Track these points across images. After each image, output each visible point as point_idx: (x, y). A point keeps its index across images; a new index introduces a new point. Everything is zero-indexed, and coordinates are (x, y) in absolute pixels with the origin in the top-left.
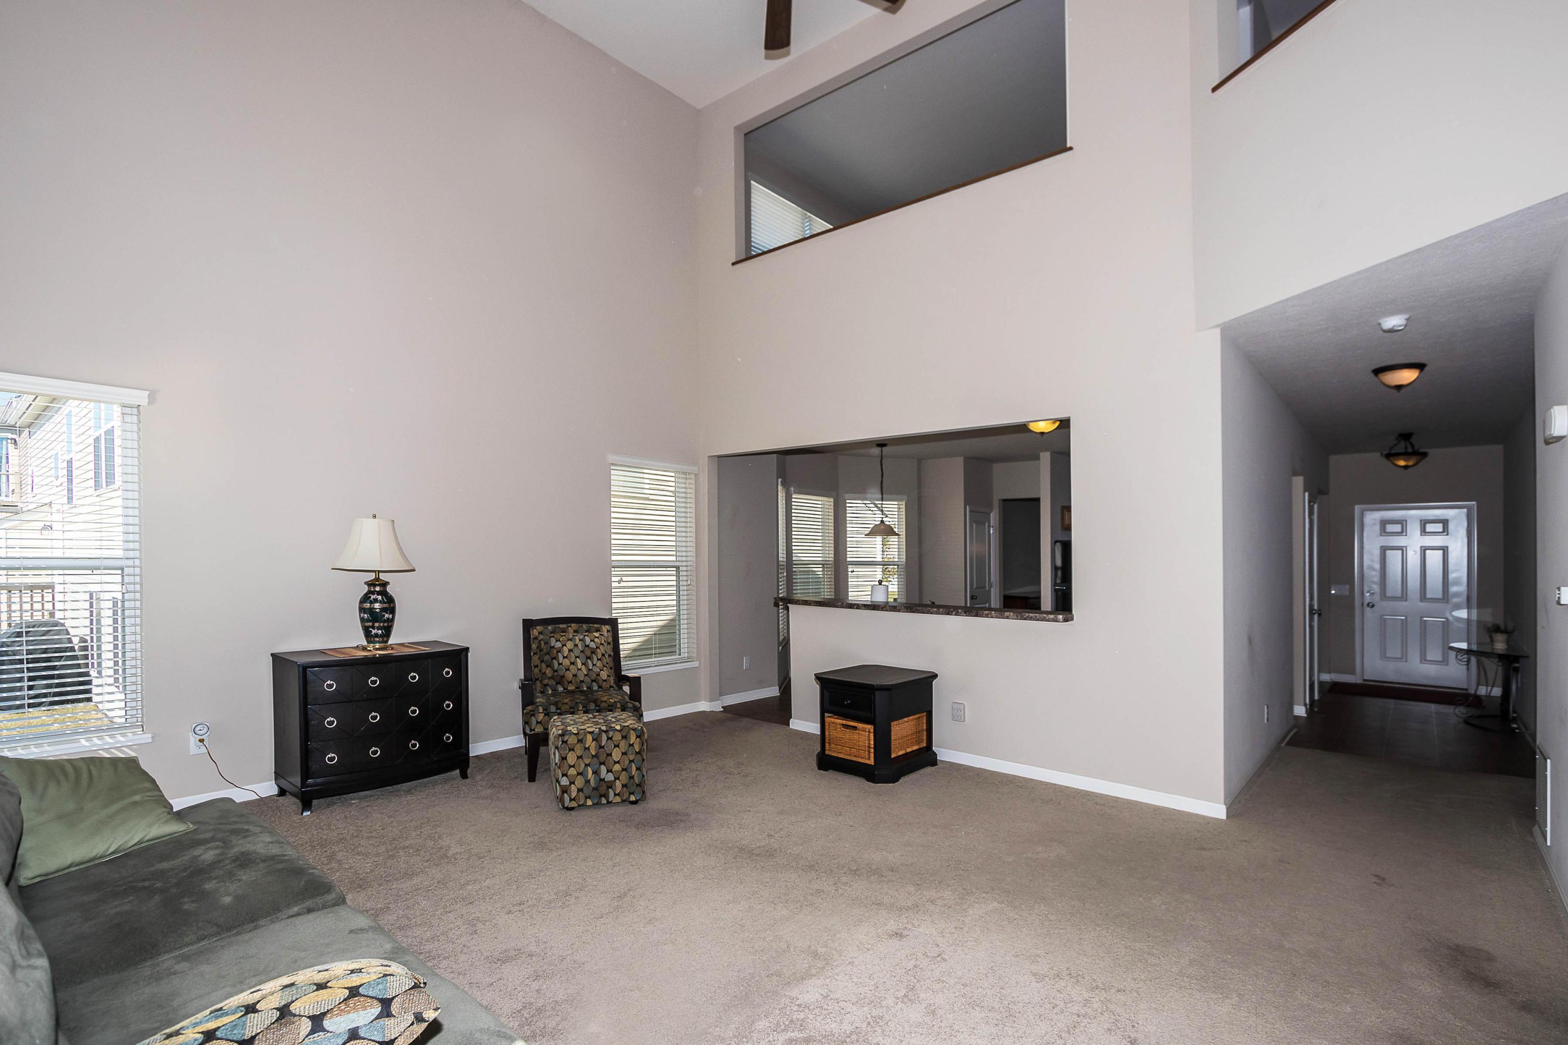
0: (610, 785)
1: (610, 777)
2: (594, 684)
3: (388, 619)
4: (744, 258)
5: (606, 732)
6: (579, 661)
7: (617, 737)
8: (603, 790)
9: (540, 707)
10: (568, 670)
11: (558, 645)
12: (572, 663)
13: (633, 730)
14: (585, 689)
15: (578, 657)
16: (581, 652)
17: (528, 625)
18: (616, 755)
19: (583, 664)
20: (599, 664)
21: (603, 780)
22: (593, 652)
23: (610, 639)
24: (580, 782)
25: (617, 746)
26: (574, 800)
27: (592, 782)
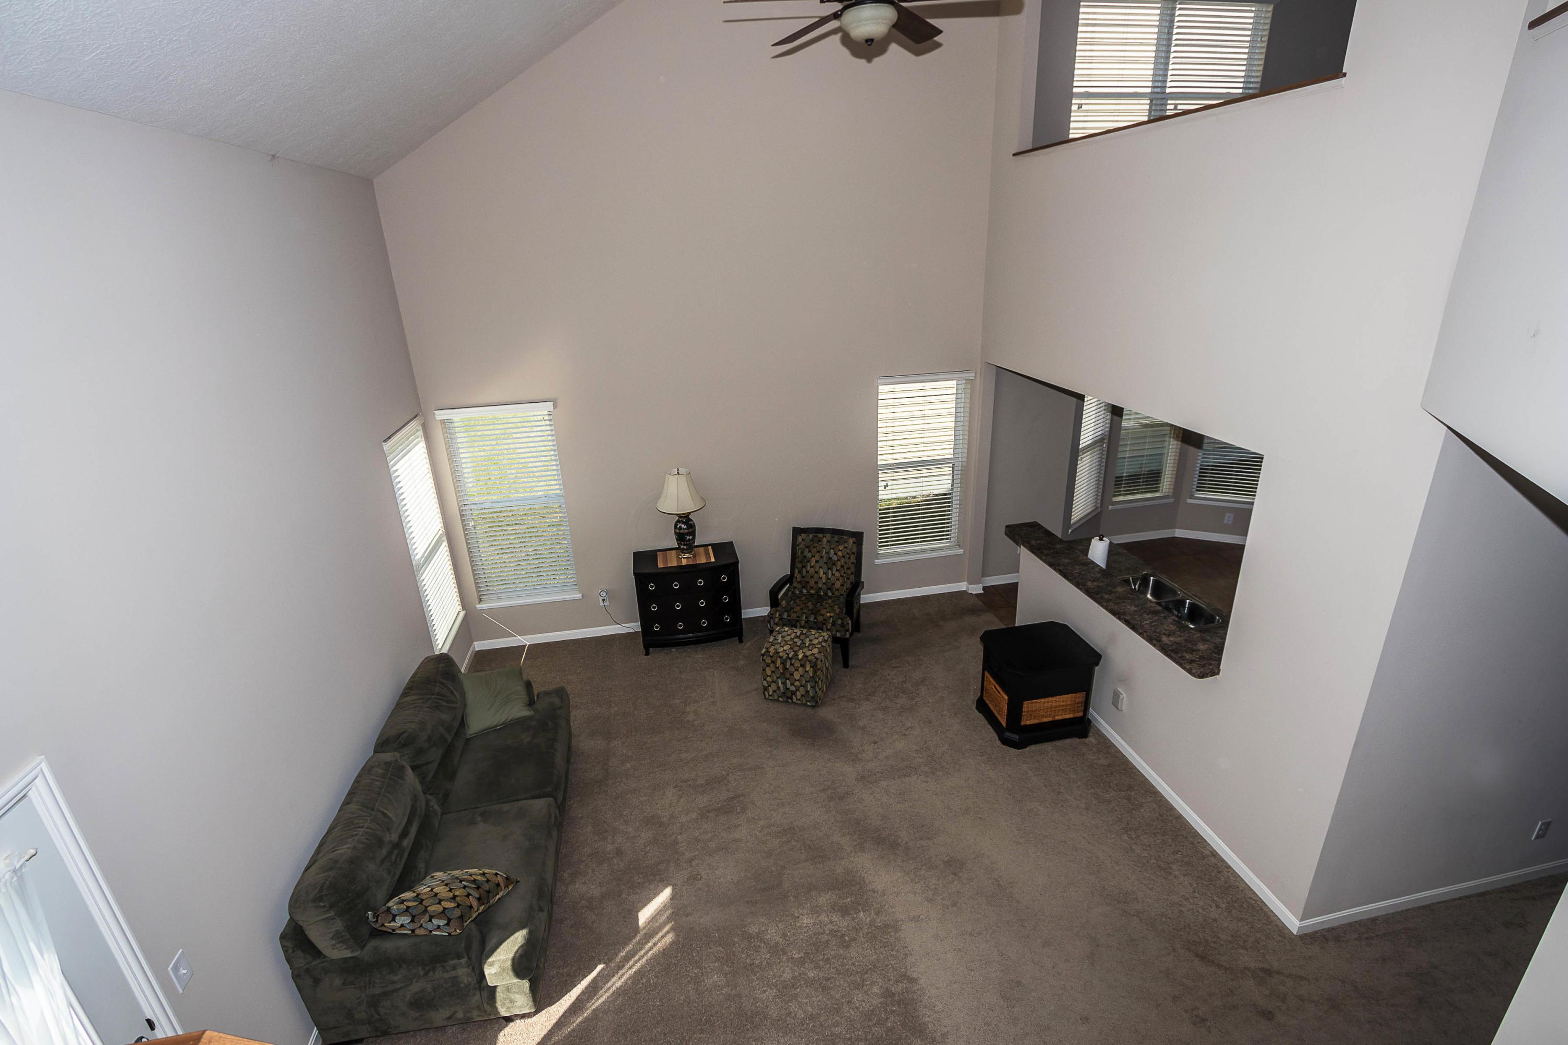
0: (794, 693)
1: (793, 688)
2: (829, 591)
3: (689, 539)
4: (1030, 148)
5: (791, 659)
6: (821, 571)
7: (797, 664)
8: (789, 695)
9: (778, 613)
10: (812, 577)
11: (809, 555)
12: (816, 572)
13: (809, 661)
14: (822, 593)
15: (821, 567)
16: (825, 563)
17: (797, 531)
18: (797, 676)
19: (824, 573)
20: (837, 574)
21: (789, 689)
22: (834, 564)
23: (855, 550)
24: (774, 687)
25: (796, 670)
26: (771, 696)
27: (782, 689)
